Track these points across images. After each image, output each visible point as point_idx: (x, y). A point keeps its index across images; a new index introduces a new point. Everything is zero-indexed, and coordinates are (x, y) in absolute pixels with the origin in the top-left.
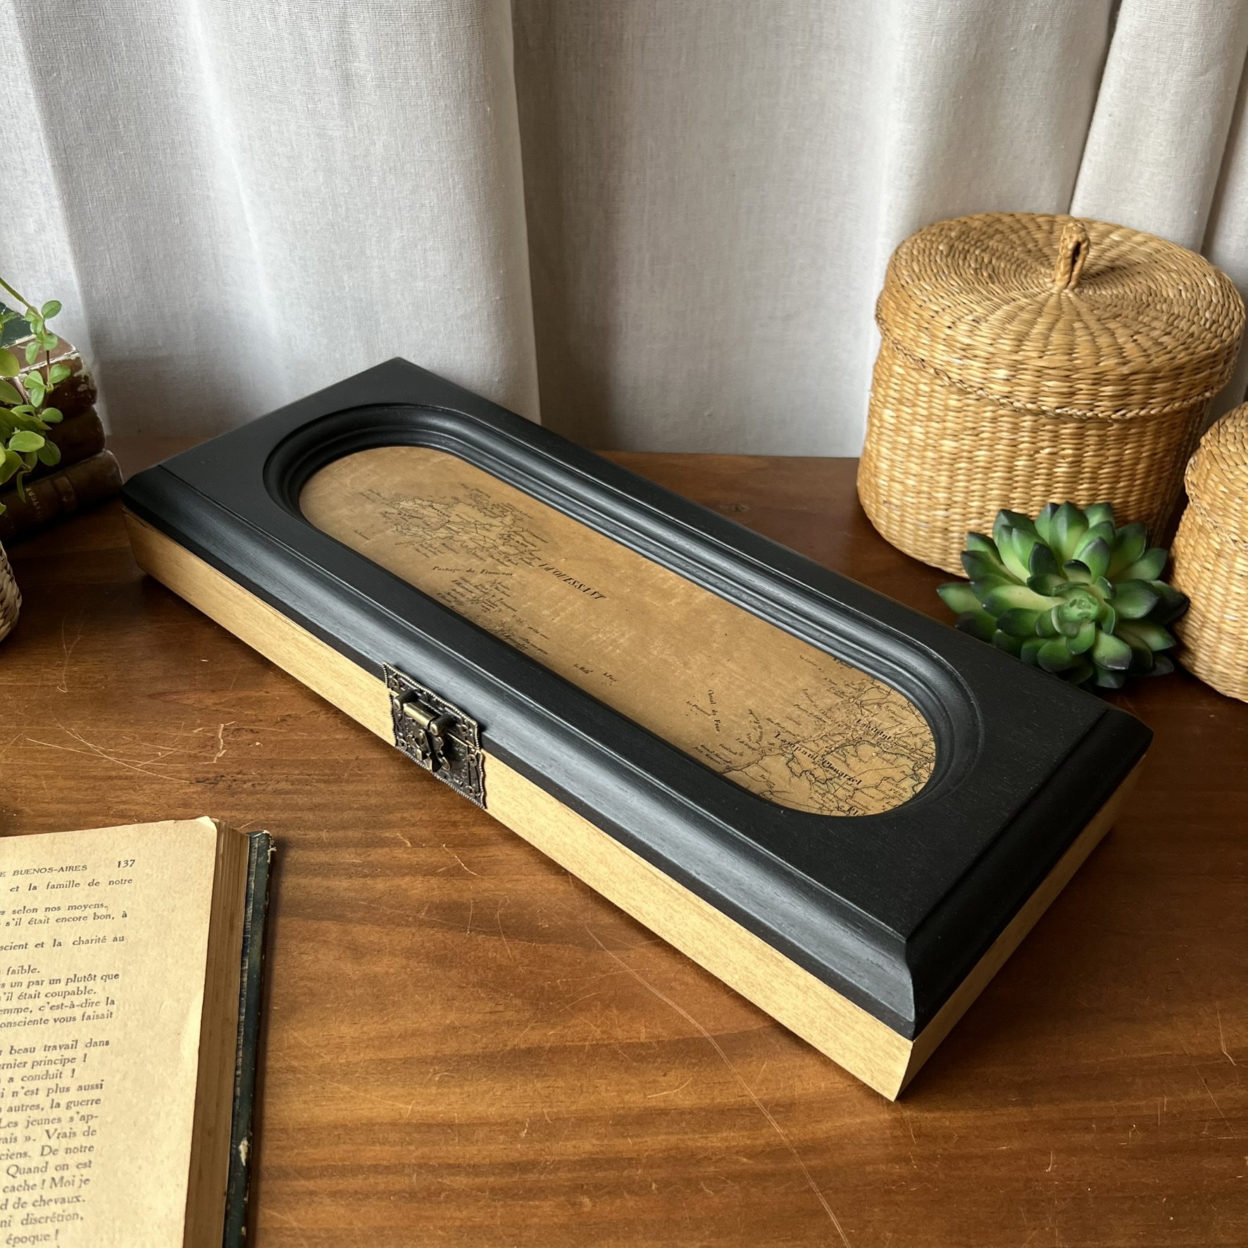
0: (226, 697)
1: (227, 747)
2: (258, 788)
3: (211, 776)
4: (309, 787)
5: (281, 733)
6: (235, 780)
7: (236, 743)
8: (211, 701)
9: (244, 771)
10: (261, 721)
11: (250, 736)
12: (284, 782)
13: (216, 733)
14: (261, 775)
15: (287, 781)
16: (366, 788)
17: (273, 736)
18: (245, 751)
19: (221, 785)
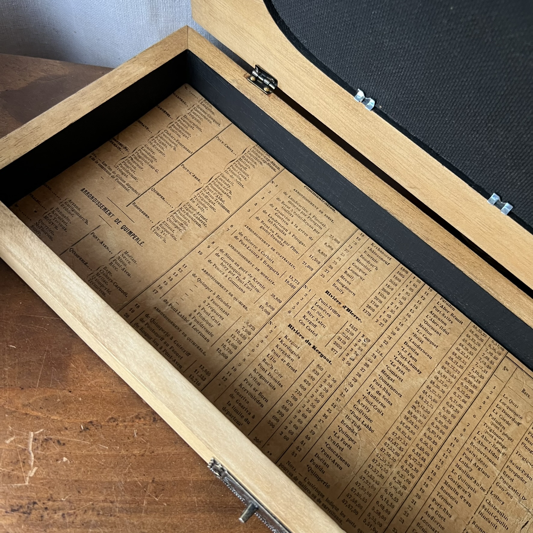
0: (33, 396)
1: (37, 463)
2: (68, 520)
3: (25, 502)
4: (113, 518)
5: (85, 446)
6: (46, 508)
7: (45, 457)
8: (20, 401)
9: (55, 496)
10: (66, 429)
11: (58, 449)
12: (90, 512)
13: (27, 445)
14: (69, 501)
15: (93, 509)
16: (163, 521)
17: (79, 449)
18: (54, 469)
19: (34, 515)
